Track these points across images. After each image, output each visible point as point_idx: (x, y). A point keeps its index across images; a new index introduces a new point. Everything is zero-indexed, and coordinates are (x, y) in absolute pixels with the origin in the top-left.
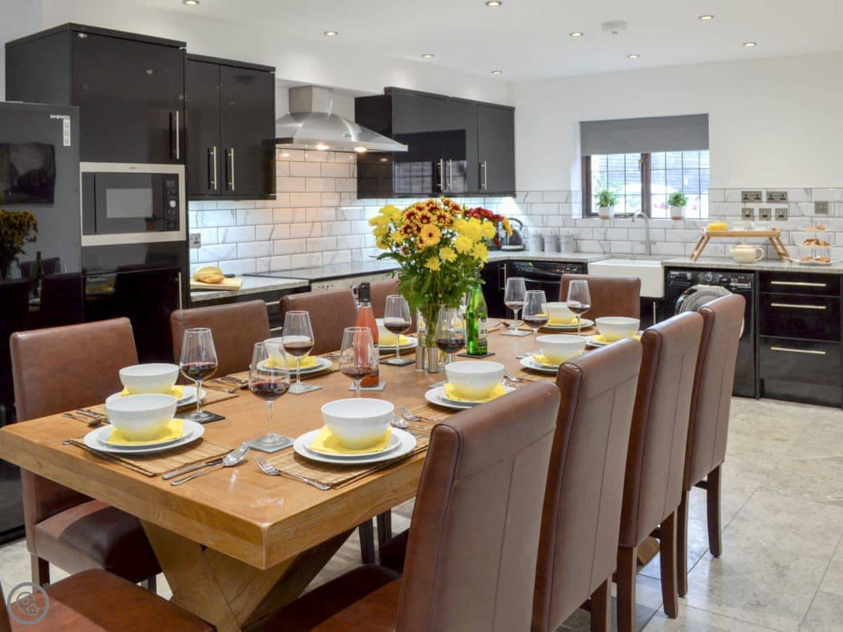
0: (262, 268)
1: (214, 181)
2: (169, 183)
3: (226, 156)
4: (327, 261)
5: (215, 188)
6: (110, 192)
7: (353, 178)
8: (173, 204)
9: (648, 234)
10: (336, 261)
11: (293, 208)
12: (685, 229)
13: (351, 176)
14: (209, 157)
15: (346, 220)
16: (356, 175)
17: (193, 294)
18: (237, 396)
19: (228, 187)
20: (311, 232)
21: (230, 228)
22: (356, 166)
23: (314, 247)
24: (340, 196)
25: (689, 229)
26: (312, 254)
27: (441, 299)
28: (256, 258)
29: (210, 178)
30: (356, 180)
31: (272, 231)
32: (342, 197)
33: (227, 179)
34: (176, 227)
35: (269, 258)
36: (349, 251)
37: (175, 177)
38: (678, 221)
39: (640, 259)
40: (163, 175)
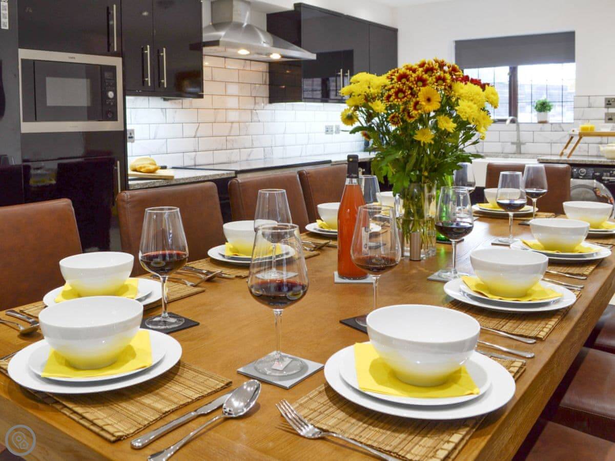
0: (189, 163)
1: (147, 77)
2: (107, 75)
3: (159, 56)
4: (244, 158)
5: (149, 84)
6: (49, 80)
7: (265, 84)
8: (111, 94)
9: (518, 136)
10: (252, 157)
11: (215, 109)
12: (551, 131)
13: (264, 83)
14: (143, 56)
15: (259, 121)
16: (268, 83)
17: (130, 183)
18: (203, 291)
19: (160, 84)
20: (230, 131)
21: (160, 125)
22: (268, 74)
23: (233, 145)
24: (255, 100)
25: (556, 131)
26: (232, 151)
27: (426, 177)
28: (184, 153)
29: (144, 76)
30: (268, 87)
31: (197, 129)
32: (257, 101)
33: (160, 77)
34: (114, 118)
35: (194, 153)
36: (263, 149)
37: (113, 69)
38: (545, 125)
39: (512, 157)
40: (101, 66)
